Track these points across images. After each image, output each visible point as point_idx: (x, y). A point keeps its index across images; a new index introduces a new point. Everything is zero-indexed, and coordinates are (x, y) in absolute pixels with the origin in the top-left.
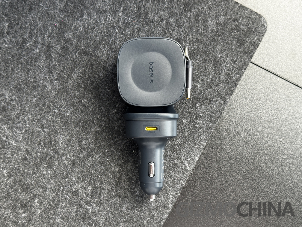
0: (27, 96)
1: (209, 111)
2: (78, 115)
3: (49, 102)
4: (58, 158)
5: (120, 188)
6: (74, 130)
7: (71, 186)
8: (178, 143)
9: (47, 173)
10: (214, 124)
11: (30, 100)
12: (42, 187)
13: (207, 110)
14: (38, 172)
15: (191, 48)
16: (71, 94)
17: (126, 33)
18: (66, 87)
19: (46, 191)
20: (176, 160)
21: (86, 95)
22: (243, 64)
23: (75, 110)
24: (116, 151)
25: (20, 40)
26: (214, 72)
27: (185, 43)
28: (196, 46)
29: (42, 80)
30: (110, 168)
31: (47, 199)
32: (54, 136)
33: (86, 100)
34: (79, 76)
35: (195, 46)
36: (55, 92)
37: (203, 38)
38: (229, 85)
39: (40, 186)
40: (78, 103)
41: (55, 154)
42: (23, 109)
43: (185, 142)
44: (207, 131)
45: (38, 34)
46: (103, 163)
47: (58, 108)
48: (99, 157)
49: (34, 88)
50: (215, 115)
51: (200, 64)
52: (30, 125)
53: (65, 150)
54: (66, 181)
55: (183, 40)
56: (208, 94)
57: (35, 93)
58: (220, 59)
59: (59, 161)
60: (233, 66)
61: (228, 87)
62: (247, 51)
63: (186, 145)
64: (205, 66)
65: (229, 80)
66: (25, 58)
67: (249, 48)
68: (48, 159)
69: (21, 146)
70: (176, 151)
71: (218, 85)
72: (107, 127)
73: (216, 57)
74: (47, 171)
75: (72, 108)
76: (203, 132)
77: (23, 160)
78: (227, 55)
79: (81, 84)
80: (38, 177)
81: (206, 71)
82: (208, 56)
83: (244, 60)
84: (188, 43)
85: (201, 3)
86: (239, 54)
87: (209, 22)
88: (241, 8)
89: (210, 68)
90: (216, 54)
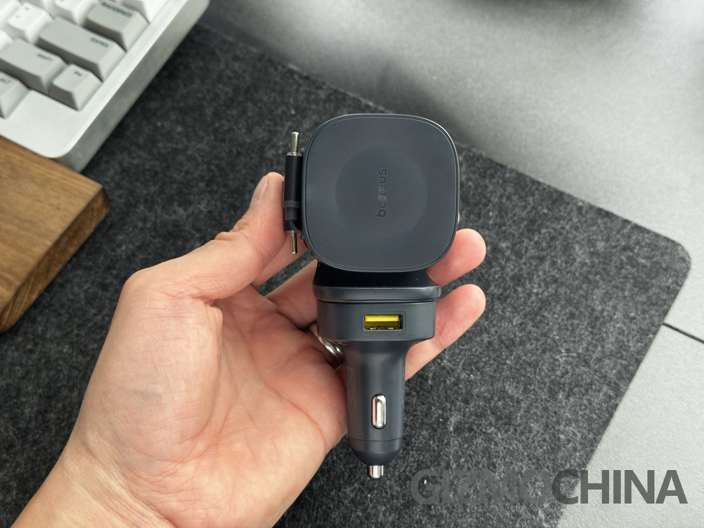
1: (585, 409)
10: (597, 435)
20: (519, 504)
22: (648, 323)
27: (530, 283)
30: (374, 515)
35: (550, 289)
37: (564, 276)
58: (602, 313)
60: (628, 327)
65: (624, 353)
67: (658, 296)
71: (600, 360)
76: (575, 449)
78: (615, 308)
81: (575, 333)
83: (651, 317)
84: (535, 283)
85: (558, 219)
86: (639, 306)
87: (574, 249)
88: (635, 230)
89: (583, 328)
90: (592, 304)
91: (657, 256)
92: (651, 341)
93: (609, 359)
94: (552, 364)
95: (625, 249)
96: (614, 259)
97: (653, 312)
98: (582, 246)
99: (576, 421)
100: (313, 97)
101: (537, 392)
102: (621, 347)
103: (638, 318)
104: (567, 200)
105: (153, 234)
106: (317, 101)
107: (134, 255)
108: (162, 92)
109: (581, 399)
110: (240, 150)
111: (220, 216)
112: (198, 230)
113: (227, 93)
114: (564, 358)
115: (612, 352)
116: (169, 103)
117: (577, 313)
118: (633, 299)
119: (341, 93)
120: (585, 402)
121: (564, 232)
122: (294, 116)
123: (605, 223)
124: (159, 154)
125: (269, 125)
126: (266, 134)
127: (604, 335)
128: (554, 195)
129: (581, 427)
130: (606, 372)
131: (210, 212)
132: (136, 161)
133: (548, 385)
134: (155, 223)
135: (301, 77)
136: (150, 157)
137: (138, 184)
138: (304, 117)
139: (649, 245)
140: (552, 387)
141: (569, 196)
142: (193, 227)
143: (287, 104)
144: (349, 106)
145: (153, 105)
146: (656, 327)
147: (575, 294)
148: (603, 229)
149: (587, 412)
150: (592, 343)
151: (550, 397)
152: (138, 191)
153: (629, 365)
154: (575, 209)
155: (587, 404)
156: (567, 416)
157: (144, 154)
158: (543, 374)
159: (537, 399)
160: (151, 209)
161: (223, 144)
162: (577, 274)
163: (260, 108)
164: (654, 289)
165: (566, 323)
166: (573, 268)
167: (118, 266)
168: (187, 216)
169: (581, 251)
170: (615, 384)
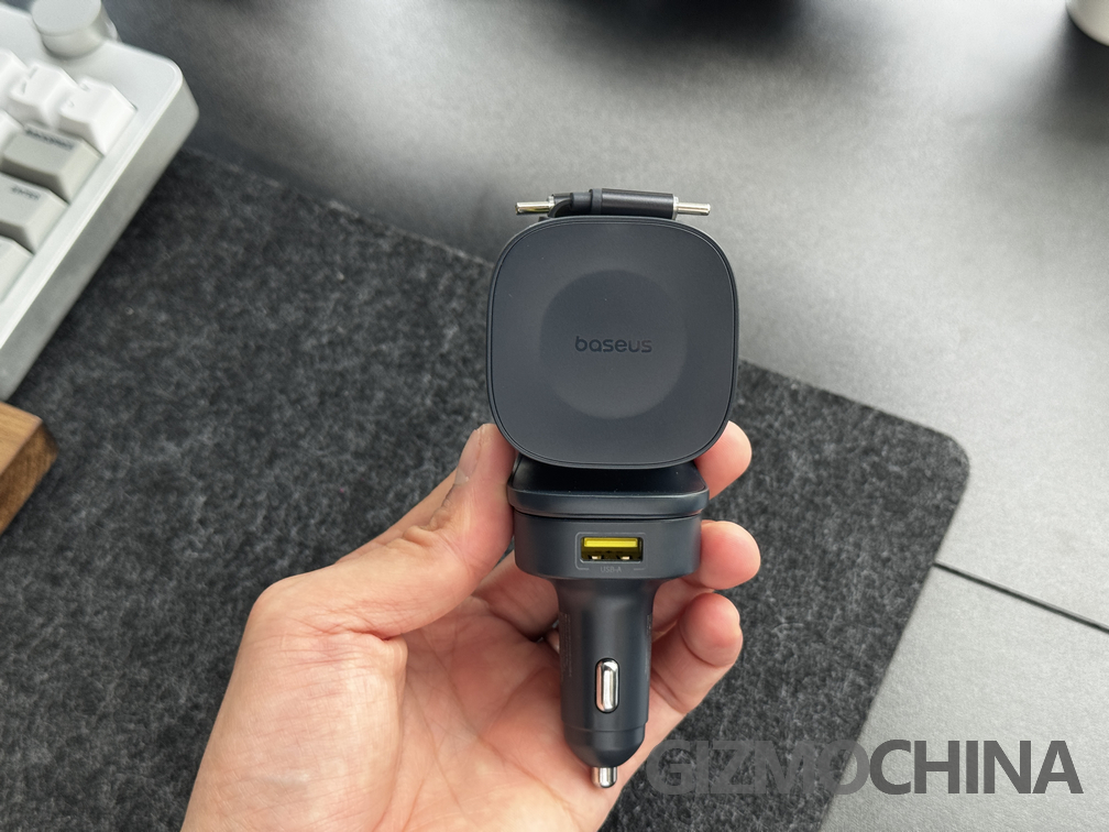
1: (822, 710)
8: (732, 814)
13: (816, 705)
22: (911, 566)
25: (237, 539)
26: (824, 593)
28: (760, 524)
35: (757, 525)
37: (777, 501)
38: (878, 631)
43: (753, 812)
45: (291, 521)
50: (845, 721)
51: (779, 571)
56: (815, 658)
58: (839, 555)
60: (881, 575)
61: (874, 635)
62: (917, 531)
64: (794, 578)
65: (877, 616)
67: (922, 522)
71: (841, 630)
73: (825, 552)
78: (857, 546)
81: (799, 591)
82: (800, 551)
83: (914, 556)
85: (761, 413)
86: (895, 540)
87: (789, 458)
88: (881, 421)
89: (811, 579)
90: (823, 543)
91: (917, 458)
92: (917, 594)
93: (854, 627)
94: (768, 642)
95: (867, 452)
96: (852, 468)
97: (916, 548)
98: (801, 453)
99: (811, 731)
100: (371, 250)
101: (746, 690)
102: (871, 607)
103: (894, 558)
104: (774, 382)
105: (129, 487)
106: (377, 257)
107: (100, 524)
108: (133, 261)
109: (816, 694)
110: (261, 342)
111: (235, 450)
112: (201, 476)
113: (236, 254)
114: (785, 632)
115: (857, 616)
116: (144, 278)
117: (801, 558)
118: (885, 529)
119: (414, 242)
120: (822, 698)
121: (773, 433)
122: (343, 282)
123: (834, 414)
124: (133, 359)
125: (304, 301)
126: (300, 314)
127: (845, 590)
128: (754, 375)
129: (818, 740)
130: (852, 648)
131: (218, 445)
132: (96, 374)
133: (762, 676)
134: (131, 471)
135: (351, 221)
136: (118, 366)
137: (102, 410)
138: (358, 283)
139: (902, 443)
140: (770, 679)
141: (777, 376)
142: (192, 471)
143: (331, 265)
144: (429, 260)
145: (119, 282)
146: (923, 570)
147: (795, 528)
148: (831, 423)
149: (826, 714)
150: (826, 605)
151: (767, 696)
152: (102, 421)
153: (885, 634)
154: (786, 394)
155: (825, 701)
156: (795, 724)
157: (107, 361)
158: (754, 659)
159: (747, 702)
160: (123, 449)
161: (234, 336)
162: (797, 497)
163: (288, 274)
164: (915, 510)
165: (784, 575)
166: (789, 489)
167: (75, 544)
168: (183, 456)
169: (801, 461)
170: (866, 666)
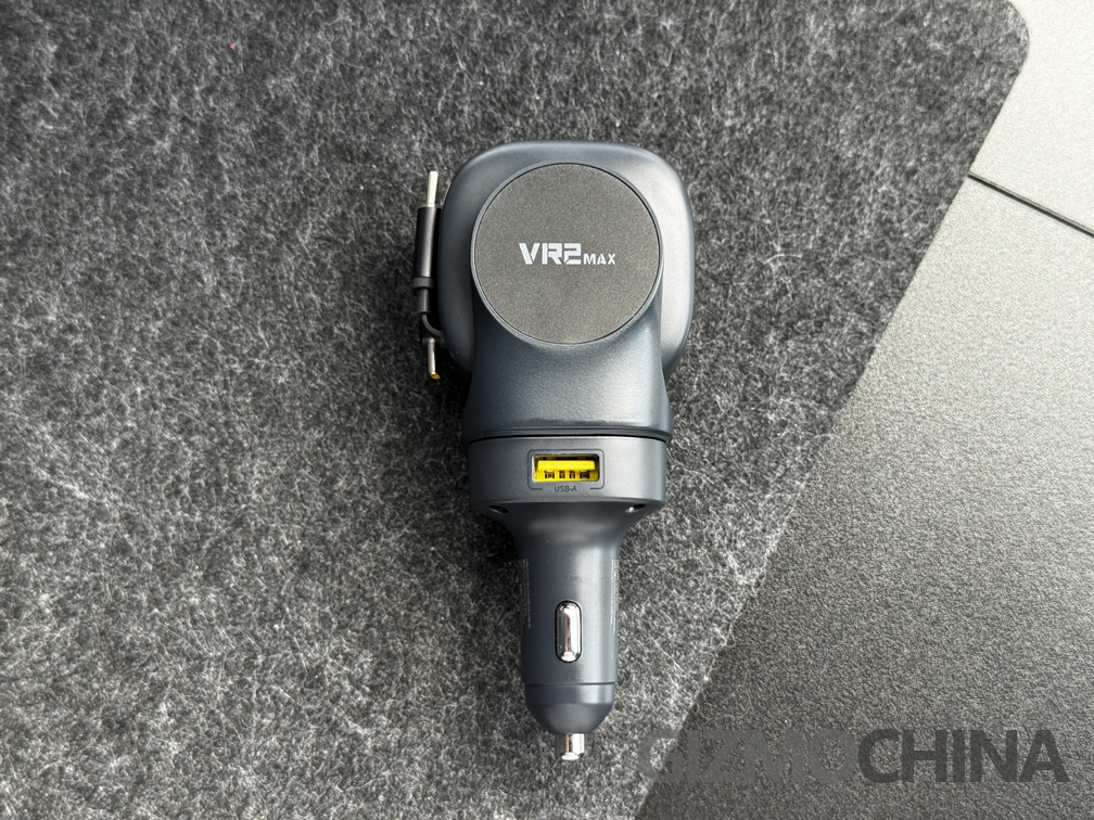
0: (127, 314)
1: (815, 362)
2: (319, 381)
3: (210, 334)
4: (245, 543)
5: (482, 657)
6: (304, 438)
7: (294, 649)
8: (701, 482)
9: (203, 600)
10: (835, 410)
11: (137, 329)
12: (184, 655)
13: (809, 355)
14: (168, 599)
15: (744, 124)
16: (293, 304)
17: (495, 72)
18: (274, 278)
19: (200, 669)
20: (694, 546)
21: (348, 309)
22: (940, 181)
23: (308, 364)
24: (465, 515)
25: (102, 106)
26: (831, 214)
27: (719, 107)
28: (762, 118)
29: (183, 253)
30: (441, 581)
31: (203, 701)
32: (231, 463)
33: (349, 328)
34: (321, 238)
35: (757, 119)
36: (233, 296)
37: (785, 87)
38: (890, 264)
39: (179, 652)
40: (318, 337)
41: (235, 529)
42: (112, 365)
43: (725, 480)
44: (808, 438)
45: (169, 85)
46: (417, 561)
47: (243, 355)
48: (399, 541)
49: (155, 283)
50: (839, 375)
51: (779, 183)
52: (138, 422)
53: (270, 515)
54: (275, 631)
55: (711, 97)
56: (811, 297)
57: (158, 302)
58: (854, 164)
59: (248, 555)
60: (902, 190)
61: (885, 270)
62: (954, 134)
63: (731, 492)
64: (796, 193)
65: (891, 245)
66: (121, 171)
67: (962, 121)
68: (209, 550)
69: (105, 500)
70: (693, 513)
71: (847, 262)
72: (429, 424)
73: (837, 158)
74: (204, 594)
75: (296, 356)
76: (795, 440)
77: (113, 554)
78: (878, 151)
79: (329, 266)
80: (171, 619)
81: (801, 210)
82: (806, 155)
83: (945, 168)
84: (729, 106)
86: (925, 146)
87: (806, 26)
90: (836, 147)
91: (967, 32)
92: (942, 215)
93: (863, 260)
94: (758, 274)
95: (905, 19)
96: (884, 43)
97: (951, 158)
98: (821, 19)
99: (799, 386)
101: (728, 335)
102: (886, 233)
103: (921, 169)
112: (48, 15)
115: (868, 244)
117: (808, 165)
118: (915, 130)
120: (816, 347)
127: (857, 211)
129: (806, 397)
130: (857, 286)
133: (748, 318)
140: (756, 322)
146: (952, 187)
147: (804, 125)
149: (819, 366)
150: (832, 229)
151: (751, 343)
153: (899, 269)
155: (819, 351)
156: (782, 378)
158: (740, 297)
159: (728, 349)
162: (810, 81)
164: (955, 105)
165: (786, 188)
166: (802, 70)
169: (820, 30)
170: (872, 308)
